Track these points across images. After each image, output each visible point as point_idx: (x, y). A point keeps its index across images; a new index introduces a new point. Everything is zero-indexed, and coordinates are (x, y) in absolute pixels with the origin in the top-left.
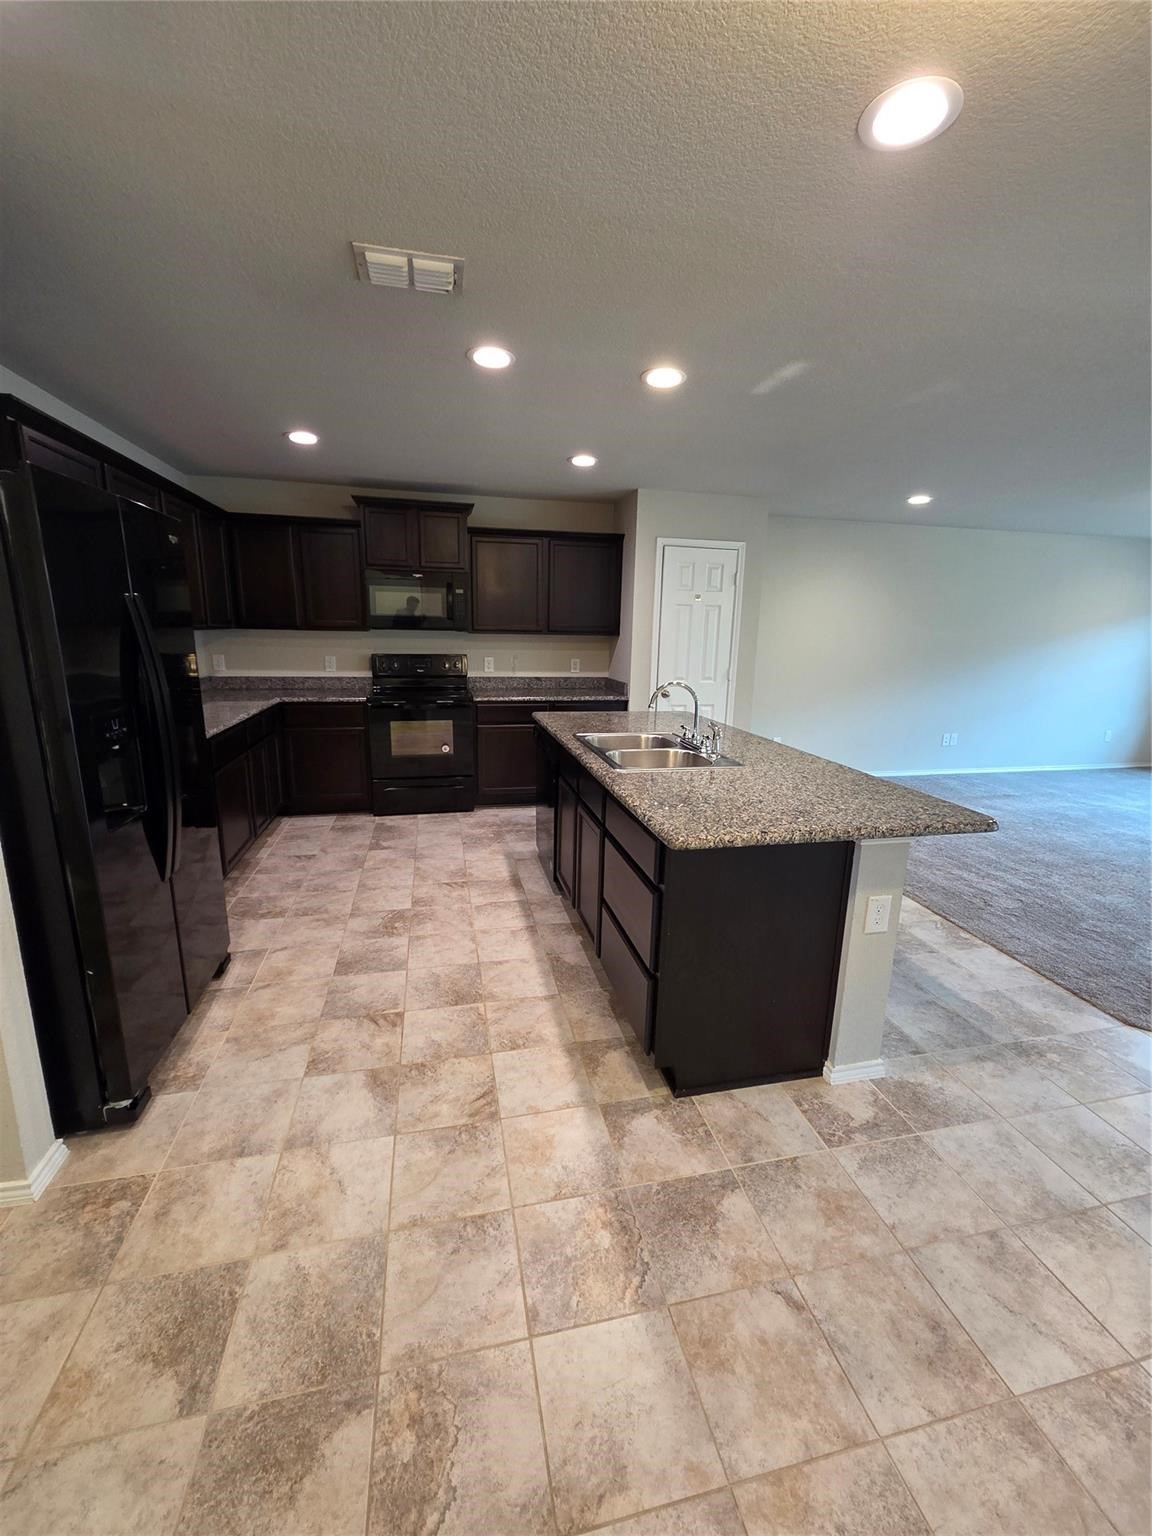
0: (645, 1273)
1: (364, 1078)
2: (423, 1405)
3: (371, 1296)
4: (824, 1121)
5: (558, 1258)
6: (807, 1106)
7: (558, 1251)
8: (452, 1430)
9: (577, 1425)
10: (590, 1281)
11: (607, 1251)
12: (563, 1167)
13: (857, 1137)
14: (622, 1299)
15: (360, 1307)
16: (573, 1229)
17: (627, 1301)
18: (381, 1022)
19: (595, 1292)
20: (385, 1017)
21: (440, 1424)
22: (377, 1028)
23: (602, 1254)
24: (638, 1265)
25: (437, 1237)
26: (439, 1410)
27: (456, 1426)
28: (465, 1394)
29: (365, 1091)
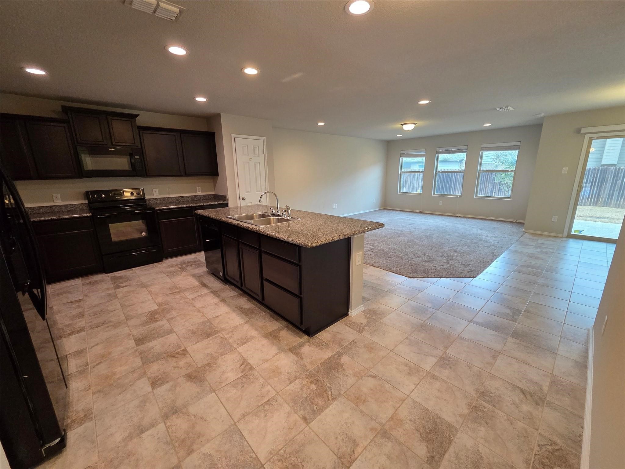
0: (331, 390)
1: (185, 378)
2: (285, 464)
3: (243, 446)
4: (355, 327)
5: (302, 399)
6: (349, 325)
7: (301, 398)
8: (300, 464)
9: (336, 438)
10: (316, 400)
11: (316, 389)
12: (287, 373)
13: (366, 328)
14: (329, 400)
15: (242, 451)
16: (302, 389)
17: (330, 400)
18: (177, 356)
19: (320, 402)
20: (178, 353)
21: (294, 465)
22: (176, 359)
23: (315, 391)
24: (328, 389)
25: (256, 415)
26: (292, 462)
27: (300, 462)
28: (297, 452)
29: (189, 383)
